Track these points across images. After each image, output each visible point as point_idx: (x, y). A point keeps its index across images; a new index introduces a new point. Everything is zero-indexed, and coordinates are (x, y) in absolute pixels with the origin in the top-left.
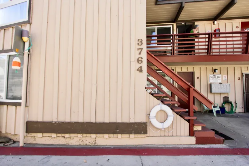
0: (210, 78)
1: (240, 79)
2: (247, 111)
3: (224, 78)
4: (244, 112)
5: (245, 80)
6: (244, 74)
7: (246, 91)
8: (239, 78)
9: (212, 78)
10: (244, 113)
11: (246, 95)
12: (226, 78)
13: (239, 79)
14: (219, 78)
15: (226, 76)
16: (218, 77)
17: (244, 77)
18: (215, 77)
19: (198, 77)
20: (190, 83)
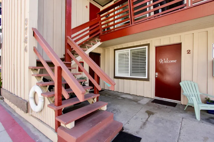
19: (189, 51)
20: (175, 61)
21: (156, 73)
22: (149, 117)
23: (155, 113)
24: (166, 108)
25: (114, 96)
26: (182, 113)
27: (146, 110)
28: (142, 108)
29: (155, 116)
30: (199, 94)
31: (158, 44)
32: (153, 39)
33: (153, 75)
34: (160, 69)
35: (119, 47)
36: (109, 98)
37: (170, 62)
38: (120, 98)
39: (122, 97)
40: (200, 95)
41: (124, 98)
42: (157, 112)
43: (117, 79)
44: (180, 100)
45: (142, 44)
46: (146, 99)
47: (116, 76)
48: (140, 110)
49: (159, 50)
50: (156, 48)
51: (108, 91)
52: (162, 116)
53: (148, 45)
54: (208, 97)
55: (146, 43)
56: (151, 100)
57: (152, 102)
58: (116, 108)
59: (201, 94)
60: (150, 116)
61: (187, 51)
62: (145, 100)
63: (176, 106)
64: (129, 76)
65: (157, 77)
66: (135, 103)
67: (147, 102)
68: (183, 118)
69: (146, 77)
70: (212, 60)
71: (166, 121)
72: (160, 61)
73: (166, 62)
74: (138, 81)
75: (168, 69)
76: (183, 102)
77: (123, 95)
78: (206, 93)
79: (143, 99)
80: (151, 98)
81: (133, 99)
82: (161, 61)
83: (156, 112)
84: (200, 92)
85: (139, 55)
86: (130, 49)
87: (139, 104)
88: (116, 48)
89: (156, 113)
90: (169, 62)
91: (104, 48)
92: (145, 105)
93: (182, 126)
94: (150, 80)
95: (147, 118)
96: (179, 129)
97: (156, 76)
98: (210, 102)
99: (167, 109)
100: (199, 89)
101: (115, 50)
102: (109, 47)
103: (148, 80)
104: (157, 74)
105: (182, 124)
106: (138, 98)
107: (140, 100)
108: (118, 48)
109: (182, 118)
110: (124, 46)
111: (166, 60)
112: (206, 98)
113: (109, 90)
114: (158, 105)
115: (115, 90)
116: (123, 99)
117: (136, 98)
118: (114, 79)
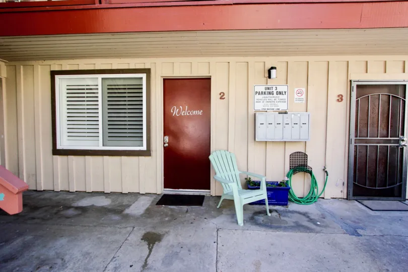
0: (257, 96)
1: (342, 100)
2: (354, 195)
3: (296, 96)
4: (345, 197)
5: (357, 102)
6: (354, 85)
7: (356, 136)
8: (339, 96)
9: (261, 97)
10: (347, 199)
11: (356, 146)
12: (304, 96)
13: (340, 99)
14: (281, 96)
15: (304, 90)
16: (280, 93)
17: (354, 94)
18: (270, 93)
19: (222, 94)
20: (200, 113)
21: (165, 137)
22: (150, 251)
23: (164, 235)
24: (187, 211)
25: (53, 207)
26: (215, 217)
27: (143, 232)
28: (134, 228)
29: (164, 243)
30: (238, 172)
31: (170, 74)
32: (159, 61)
33: (159, 142)
34: (172, 127)
35: (67, 65)
36: (29, 222)
37: (192, 113)
38: (71, 212)
39: (77, 208)
40: (240, 174)
41: (84, 210)
42: (169, 231)
43: (65, 158)
44: (209, 189)
45: (132, 67)
46: (143, 197)
47: (59, 147)
48: (129, 238)
49: (172, 86)
50: (165, 80)
51: (34, 193)
52: (181, 239)
53: (147, 71)
54: (249, 176)
55: (142, 67)
56: (155, 198)
57: (157, 204)
58: (52, 253)
59: (240, 172)
60: (152, 248)
61: (220, 94)
62: (142, 202)
63: (204, 204)
64: (101, 147)
65: (167, 145)
66: (116, 218)
67: (147, 206)
68: (218, 230)
69: (144, 148)
70: (254, 112)
71: (189, 251)
72: (173, 111)
73: (184, 113)
74: (124, 158)
75: (187, 127)
76: (213, 191)
77: (83, 197)
78: (246, 170)
79: (136, 200)
80: (156, 194)
81: (109, 207)
82: (175, 111)
83: (167, 230)
84: (239, 169)
85: (125, 93)
86: (100, 76)
87: (127, 217)
88: (57, 68)
89: (167, 233)
90: (189, 113)
91: (13, 63)
92: (142, 216)
93: (218, 250)
94: (153, 153)
95: (146, 258)
96: (215, 262)
97: (164, 143)
98: (252, 184)
99: (188, 215)
100: (238, 165)
101: (53, 74)
102: (33, 63)
103: (147, 153)
104: (167, 139)
105: (219, 246)
106: (125, 201)
107: (128, 206)
108: (64, 69)
109: (216, 230)
110: (83, 64)
111: (184, 109)
112: (246, 179)
113: (36, 191)
114: (171, 209)
115: (59, 187)
116: (80, 212)
117: (120, 199)
118: (55, 156)
